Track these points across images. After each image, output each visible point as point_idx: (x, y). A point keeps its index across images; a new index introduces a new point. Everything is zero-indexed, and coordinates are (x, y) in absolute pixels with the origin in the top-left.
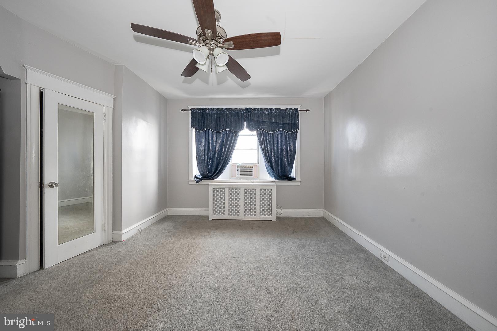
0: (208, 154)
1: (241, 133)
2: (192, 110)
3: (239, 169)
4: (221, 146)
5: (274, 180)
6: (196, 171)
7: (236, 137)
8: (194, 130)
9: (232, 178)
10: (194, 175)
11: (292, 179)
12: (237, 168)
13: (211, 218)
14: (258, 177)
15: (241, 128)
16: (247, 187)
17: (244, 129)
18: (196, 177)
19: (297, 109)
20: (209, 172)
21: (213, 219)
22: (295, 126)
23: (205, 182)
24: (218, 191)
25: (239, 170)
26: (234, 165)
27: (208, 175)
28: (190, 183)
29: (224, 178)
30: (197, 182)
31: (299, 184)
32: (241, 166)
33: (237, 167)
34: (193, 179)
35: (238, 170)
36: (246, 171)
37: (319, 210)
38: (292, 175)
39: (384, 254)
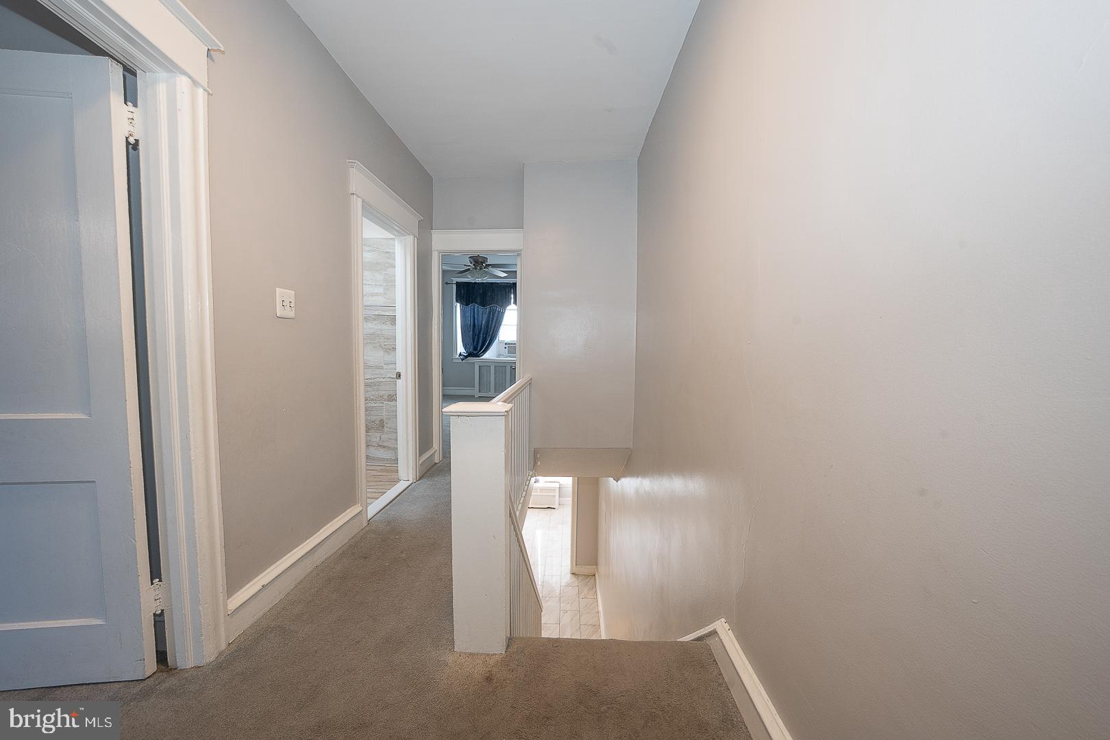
0: (473, 331)
1: (508, 308)
2: (457, 284)
3: (507, 346)
4: (488, 322)
6: (460, 349)
7: (503, 313)
8: (459, 304)
9: (500, 356)
10: (458, 353)
13: (477, 396)
18: (460, 355)
20: (475, 350)
21: (479, 397)
23: (471, 359)
24: (484, 367)
25: (507, 348)
26: (502, 342)
27: (474, 352)
28: (455, 361)
29: (490, 355)
30: (462, 360)
32: (509, 344)
33: (504, 345)
34: (458, 357)
35: (505, 348)
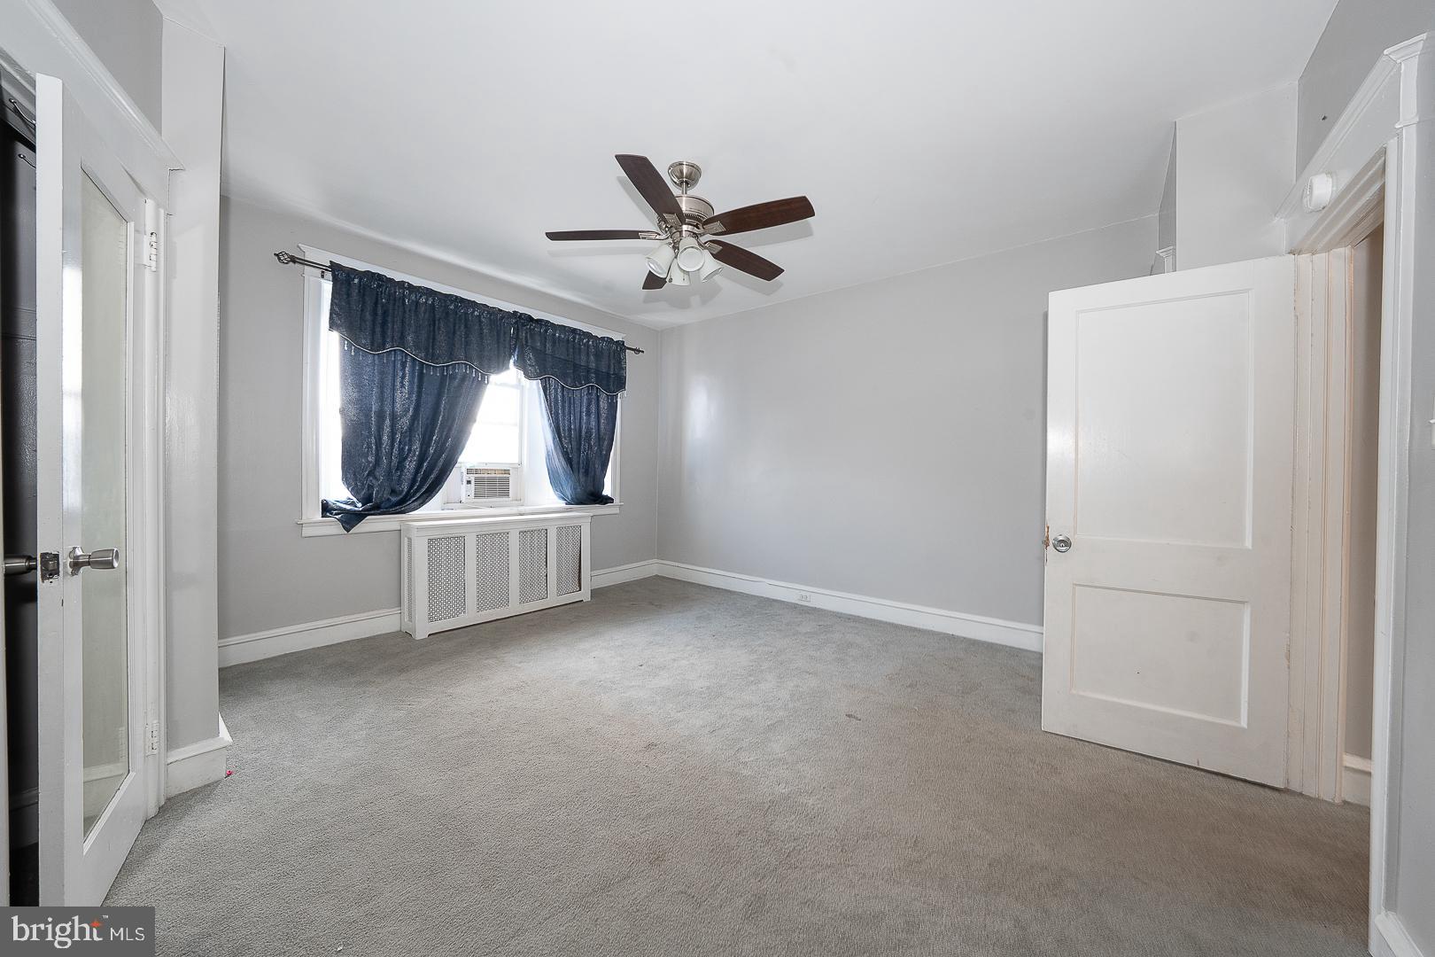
3: (472, 477)
5: (562, 504)
9: (450, 506)
10: (320, 503)
11: (607, 500)
12: (465, 477)
13: (421, 634)
14: (519, 500)
15: (501, 366)
16: (530, 525)
17: (508, 368)
18: (330, 508)
19: (621, 344)
20: (393, 492)
21: (430, 635)
22: (616, 382)
24: (441, 547)
25: (473, 482)
27: (388, 499)
28: (307, 532)
30: (348, 525)
31: (617, 511)
32: (476, 471)
33: (465, 473)
34: (318, 517)
35: (469, 482)
36: (493, 484)
37: (651, 561)
38: (604, 493)
39: (803, 593)
